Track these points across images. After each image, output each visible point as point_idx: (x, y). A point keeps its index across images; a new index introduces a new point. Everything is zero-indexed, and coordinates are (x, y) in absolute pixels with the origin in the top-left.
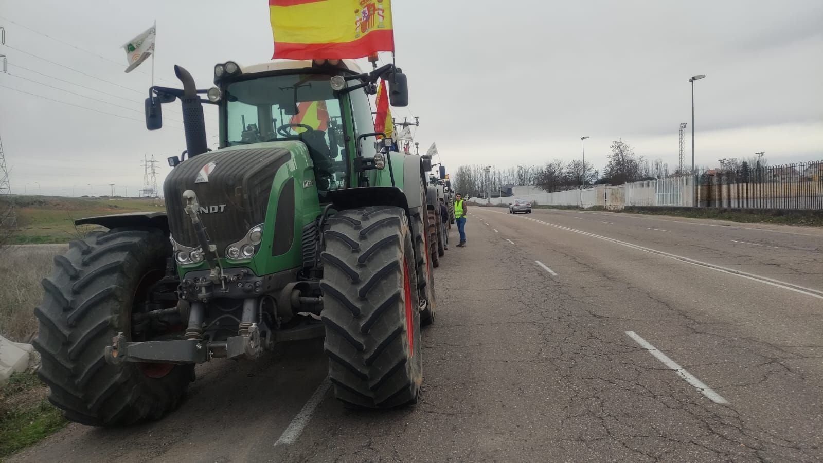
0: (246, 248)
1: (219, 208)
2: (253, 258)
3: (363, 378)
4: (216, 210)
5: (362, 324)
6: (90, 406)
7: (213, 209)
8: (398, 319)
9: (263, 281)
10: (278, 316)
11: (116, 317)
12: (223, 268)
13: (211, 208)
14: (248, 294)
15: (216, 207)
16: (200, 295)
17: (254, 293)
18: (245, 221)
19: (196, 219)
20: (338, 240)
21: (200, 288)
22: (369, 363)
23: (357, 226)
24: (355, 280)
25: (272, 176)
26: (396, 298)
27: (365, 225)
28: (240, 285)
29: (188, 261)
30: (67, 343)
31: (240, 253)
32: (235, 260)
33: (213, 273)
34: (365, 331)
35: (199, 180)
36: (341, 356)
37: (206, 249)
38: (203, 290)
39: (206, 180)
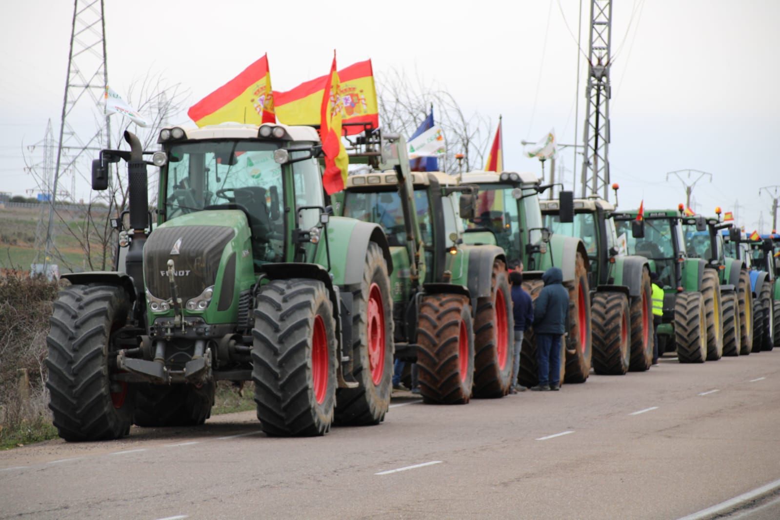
0: (201, 303)
1: (185, 273)
2: (205, 311)
3: (278, 400)
4: (183, 274)
5: (279, 359)
6: (78, 412)
7: (182, 273)
8: (304, 358)
9: (211, 328)
10: (218, 358)
11: (104, 346)
12: (185, 316)
13: (180, 272)
14: (200, 337)
15: (183, 272)
16: (166, 334)
17: (203, 336)
18: (203, 283)
19: (172, 280)
20: (267, 302)
21: (167, 329)
22: (282, 388)
23: (282, 292)
24: (276, 329)
25: (221, 252)
26: (304, 344)
27: (288, 292)
28: (194, 330)
29: (159, 309)
30: (71, 362)
31: (196, 306)
32: (192, 311)
33: (177, 319)
34: (280, 365)
35: (173, 252)
36: (264, 382)
37: (175, 300)
38: (169, 331)
39: (178, 252)
